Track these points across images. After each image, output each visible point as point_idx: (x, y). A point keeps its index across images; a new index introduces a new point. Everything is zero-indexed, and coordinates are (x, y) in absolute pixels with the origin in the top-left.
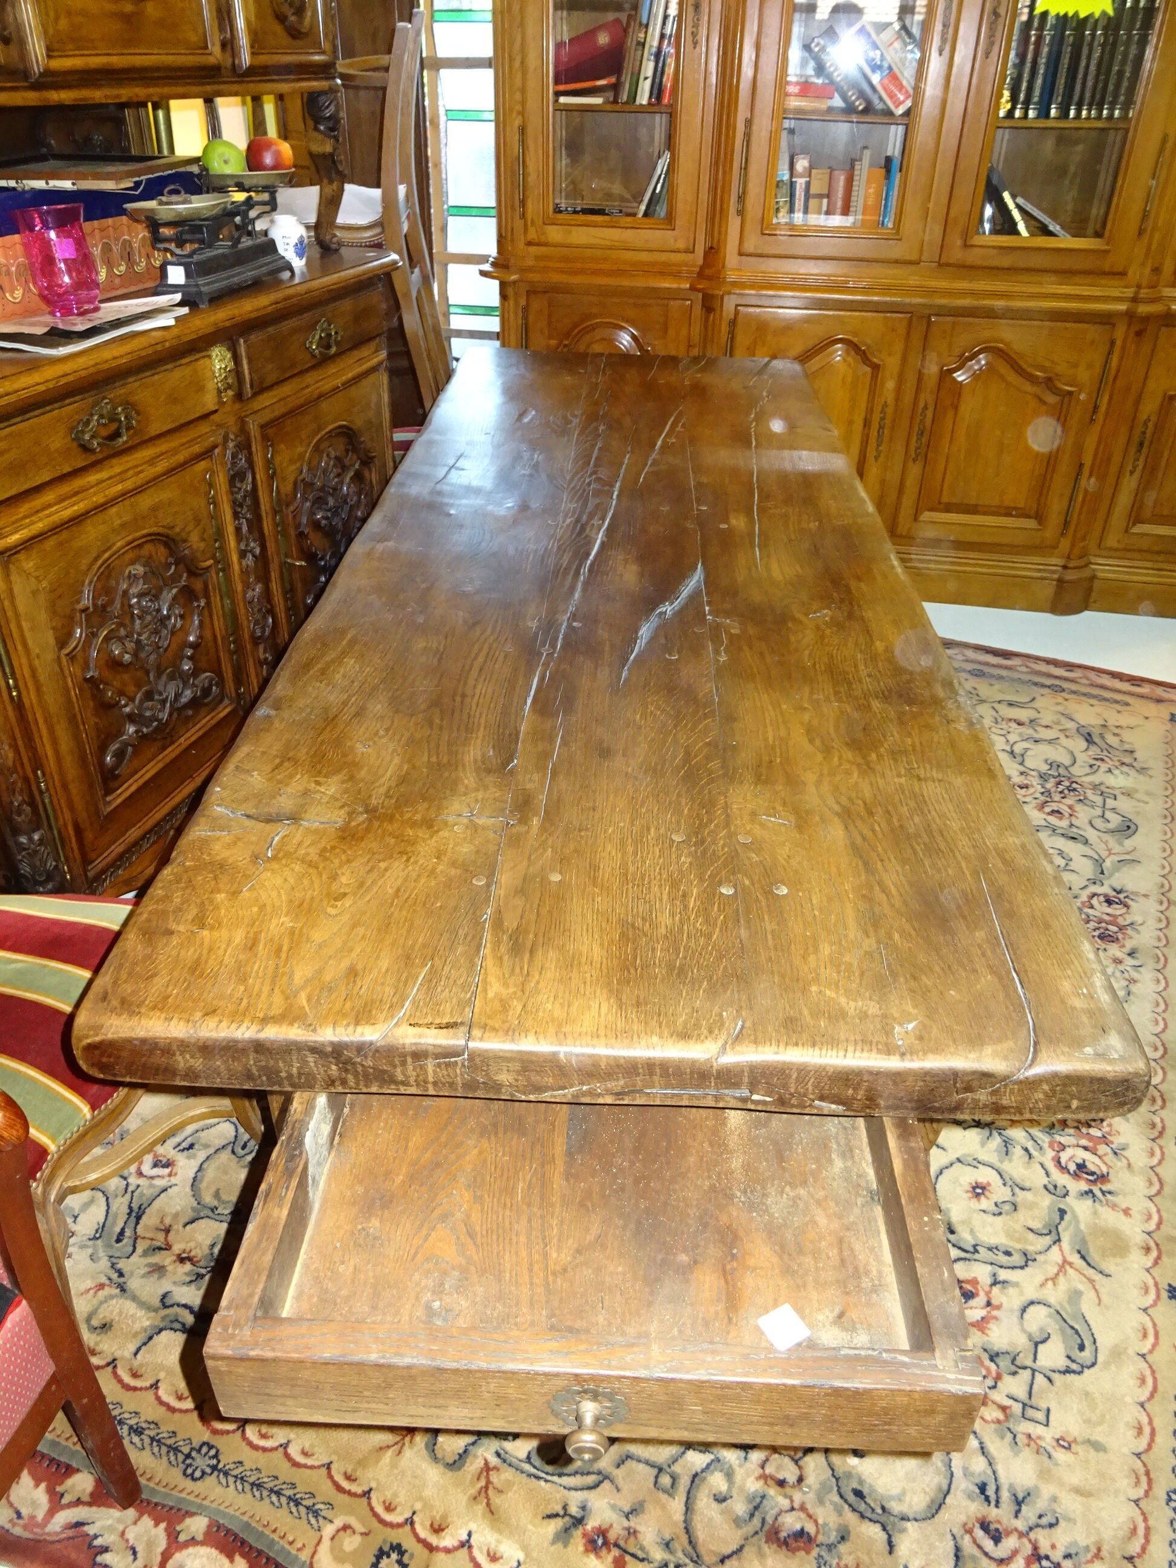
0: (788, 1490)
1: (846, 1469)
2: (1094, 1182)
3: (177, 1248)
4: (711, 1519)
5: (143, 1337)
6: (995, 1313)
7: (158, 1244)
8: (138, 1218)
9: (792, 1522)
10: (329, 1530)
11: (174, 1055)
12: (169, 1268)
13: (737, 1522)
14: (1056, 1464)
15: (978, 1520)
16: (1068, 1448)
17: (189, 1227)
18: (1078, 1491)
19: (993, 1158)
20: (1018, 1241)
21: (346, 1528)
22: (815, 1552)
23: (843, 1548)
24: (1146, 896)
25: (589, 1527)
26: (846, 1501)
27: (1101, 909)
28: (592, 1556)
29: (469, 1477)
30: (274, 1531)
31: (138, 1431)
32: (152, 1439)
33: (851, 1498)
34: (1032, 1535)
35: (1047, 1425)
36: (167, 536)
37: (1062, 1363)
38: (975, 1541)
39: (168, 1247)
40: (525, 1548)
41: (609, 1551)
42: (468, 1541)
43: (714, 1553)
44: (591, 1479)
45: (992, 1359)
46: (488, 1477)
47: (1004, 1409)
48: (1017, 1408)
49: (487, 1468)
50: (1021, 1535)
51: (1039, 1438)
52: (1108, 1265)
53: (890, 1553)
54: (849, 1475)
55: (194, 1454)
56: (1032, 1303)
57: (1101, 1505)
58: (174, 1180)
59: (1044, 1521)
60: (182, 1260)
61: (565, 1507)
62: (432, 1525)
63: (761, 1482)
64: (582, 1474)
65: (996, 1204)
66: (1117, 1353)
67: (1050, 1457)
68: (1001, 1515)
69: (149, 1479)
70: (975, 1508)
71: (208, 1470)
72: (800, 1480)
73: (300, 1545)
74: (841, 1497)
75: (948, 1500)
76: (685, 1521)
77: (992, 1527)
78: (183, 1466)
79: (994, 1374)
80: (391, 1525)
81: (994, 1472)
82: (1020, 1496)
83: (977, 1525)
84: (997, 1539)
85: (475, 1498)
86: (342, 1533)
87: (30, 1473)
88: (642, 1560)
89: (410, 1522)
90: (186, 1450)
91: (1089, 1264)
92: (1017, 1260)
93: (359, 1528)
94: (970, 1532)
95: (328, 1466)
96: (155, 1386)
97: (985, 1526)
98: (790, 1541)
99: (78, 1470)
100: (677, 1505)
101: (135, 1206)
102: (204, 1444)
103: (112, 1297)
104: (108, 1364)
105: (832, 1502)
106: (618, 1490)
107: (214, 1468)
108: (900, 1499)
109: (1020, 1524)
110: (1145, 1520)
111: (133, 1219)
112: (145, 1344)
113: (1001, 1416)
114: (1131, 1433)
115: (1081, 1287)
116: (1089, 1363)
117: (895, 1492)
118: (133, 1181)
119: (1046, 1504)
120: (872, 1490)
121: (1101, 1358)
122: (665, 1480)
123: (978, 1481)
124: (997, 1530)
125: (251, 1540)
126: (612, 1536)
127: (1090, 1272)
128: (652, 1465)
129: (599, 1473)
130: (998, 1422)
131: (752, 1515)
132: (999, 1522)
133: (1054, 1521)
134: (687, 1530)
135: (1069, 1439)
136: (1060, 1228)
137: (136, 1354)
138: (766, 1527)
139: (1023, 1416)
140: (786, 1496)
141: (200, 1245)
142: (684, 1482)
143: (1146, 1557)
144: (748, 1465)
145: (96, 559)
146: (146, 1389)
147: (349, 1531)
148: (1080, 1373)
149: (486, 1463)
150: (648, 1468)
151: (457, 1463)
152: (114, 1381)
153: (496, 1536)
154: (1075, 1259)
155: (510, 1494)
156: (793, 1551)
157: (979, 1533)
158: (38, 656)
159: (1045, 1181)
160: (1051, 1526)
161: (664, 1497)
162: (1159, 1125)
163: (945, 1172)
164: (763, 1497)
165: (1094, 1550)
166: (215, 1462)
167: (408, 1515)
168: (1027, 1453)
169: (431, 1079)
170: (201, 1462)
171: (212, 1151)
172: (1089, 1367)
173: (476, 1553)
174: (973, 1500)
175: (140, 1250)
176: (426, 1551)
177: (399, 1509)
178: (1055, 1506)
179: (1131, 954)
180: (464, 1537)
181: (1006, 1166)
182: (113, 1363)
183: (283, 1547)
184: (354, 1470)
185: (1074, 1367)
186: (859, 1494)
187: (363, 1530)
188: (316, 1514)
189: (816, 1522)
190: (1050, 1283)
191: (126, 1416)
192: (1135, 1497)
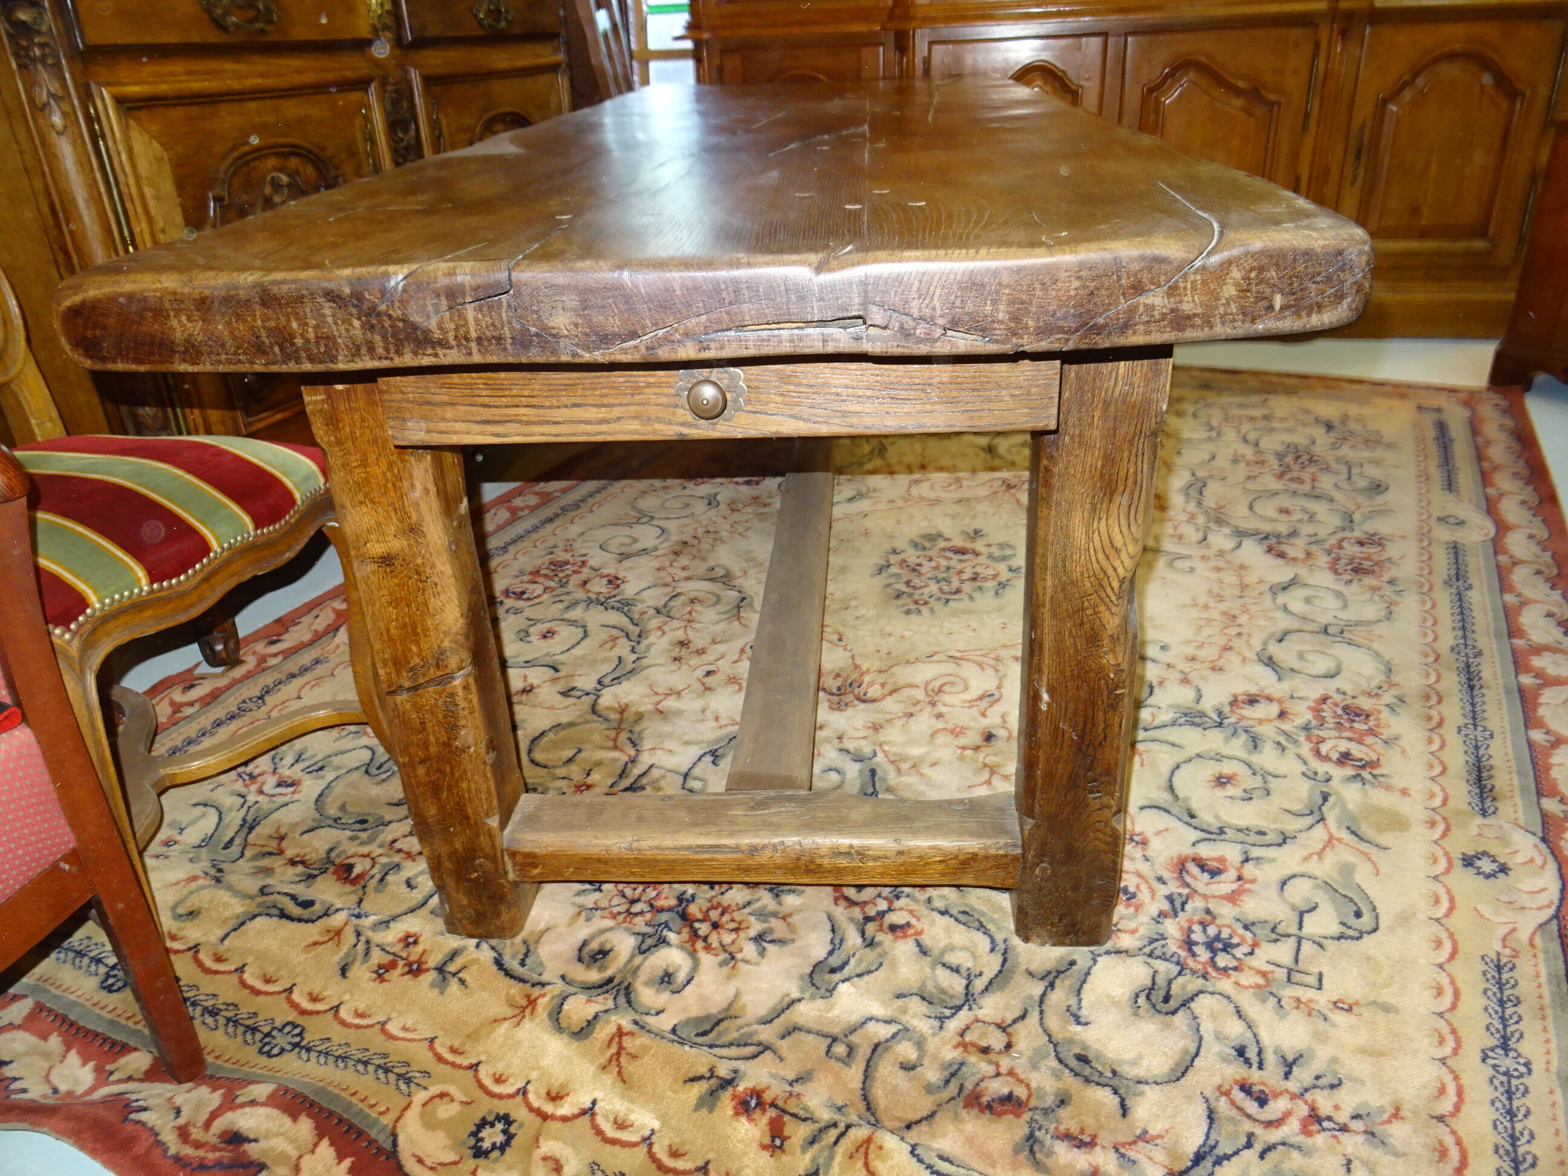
0: (992, 1056)
1: (1068, 1035)
2: (1363, 767)
3: (290, 853)
4: (895, 1089)
5: (233, 923)
6: (1248, 886)
7: (270, 850)
8: (251, 828)
9: (998, 1087)
10: (421, 1096)
11: (168, 317)
12: (278, 870)
13: (929, 1089)
14: (1334, 1025)
15: (1236, 1082)
16: (1350, 1010)
17: (306, 836)
18: (1363, 1051)
19: (1242, 754)
20: (1274, 822)
21: (442, 1095)
22: (1027, 1116)
23: (1063, 1113)
24: (1403, 537)
25: (741, 1088)
26: (1066, 1066)
27: (1351, 549)
28: (743, 1120)
29: (598, 1044)
30: (354, 1094)
31: (214, 1012)
32: (229, 1020)
33: (1074, 1063)
34: (1308, 1096)
35: (1320, 989)
36: (316, 156)
37: (1335, 929)
38: (1233, 1103)
39: (281, 852)
40: (663, 1118)
41: (764, 1111)
42: (591, 1109)
43: (898, 1119)
44: (749, 1050)
45: (1246, 927)
46: (620, 1043)
47: (1264, 974)
48: (1282, 974)
49: (620, 1033)
50: (1293, 1097)
51: (1312, 1001)
52: (1385, 839)
53: (1124, 1115)
54: (1071, 1041)
55: (274, 1033)
56: (1294, 876)
57: (1396, 1064)
58: (296, 797)
59: (1323, 1082)
60: (293, 863)
61: (712, 1070)
62: (548, 1094)
63: (960, 1050)
64: (739, 1045)
65: (1245, 791)
66: (1404, 919)
67: (1326, 1019)
68: (1269, 1077)
69: (217, 1058)
70: (1235, 1071)
71: (289, 1047)
72: (1009, 1046)
73: (382, 1109)
74: (1060, 1061)
75: (1197, 1062)
76: (863, 1089)
77: (1255, 1089)
78: (260, 1045)
79: (1250, 942)
80: (500, 1097)
81: (1255, 1036)
82: (1290, 1059)
83: (1236, 1088)
84: (1262, 1101)
85: (604, 1068)
86: (437, 1100)
87: (79, 1053)
88: (805, 1120)
89: (523, 1091)
90: (266, 1029)
91: (1361, 839)
92: (1271, 837)
93: (459, 1096)
94: (1227, 1094)
95: (432, 1040)
96: (241, 970)
97: (1246, 1088)
98: (995, 1106)
99: (136, 1049)
100: (854, 1074)
101: (250, 819)
102: (288, 1023)
103: (204, 887)
104: (189, 949)
105: (1048, 1067)
106: (782, 1060)
107: (296, 1045)
108: (1135, 1063)
109: (1292, 1085)
110: (1456, 1078)
111: (245, 830)
112: (234, 930)
113: (1261, 981)
114: (1428, 994)
115: (1353, 859)
116: (1369, 928)
117: (1128, 1056)
118: (252, 798)
119: (1324, 1065)
120: (1099, 1055)
121: (1383, 923)
122: (840, 1049)
123: (1236, 1043)
124: (1262, 1092)
125: (324, 1104)
126: (768, 1097)
127: (1364, 846)
128: (825, 1036)
129: (760, 1044)
130: (1258, 986)
131: (947, 1082)
132: (1264, 1084)
133: (1336, 1082)
134: (865, 1098)
135: (1350, 1001)
136: (1324, 809)
137: (223, 940)
138: (966, 1092)
139: (1289, 980)
140: (990, 1062)
141: (317, 851)
142: (863, 1052)
143: (1461, 1115)
144: (943, 1033)
145: (233, 149)
146: (230, 972)
147: (445, 1099)
148: (1358, 939)
149: (619, 1028)
150: (821, 1039)
151: (583, 1032)
152: (194, 965)
153: (627, 1105)
154: (1345, 835)
155: (646, 1059)
156: (999, 1115)
157: (1238, 1096)
158: (163, 231)
159: (1303, 768)
160: (1332, 1087)
161: (837, 1065)
162: (1436, 719)
163: (1184, 767)
164: (962, 1064)
165: (1391, 1110)
166: (298, 1039)
167: (520, 1084)
168: (1295, 1015)
169: (473, 335)
170: (282, 1040)
171: (343, 771)
172: (1369, 933)
173: (600, 1120)
174: (1229, 1062)
175: (248, 854)
176: (539, 1120)
177: (511, 1080)
178: (1337, 1067)
179: (1391, 582)
180: (588, 1105)
181: (1255, 759)
182: (195, 948)
183: (361, 1111)
184: (463, 1045)
185: (1350, 932)
186: (1083, 1059)
187: (465, 1099)
188: (409, 1081)
189: (1028, 1086)
190: (1315, 857)
191: (202, 997)
192: (1441, 1056)
